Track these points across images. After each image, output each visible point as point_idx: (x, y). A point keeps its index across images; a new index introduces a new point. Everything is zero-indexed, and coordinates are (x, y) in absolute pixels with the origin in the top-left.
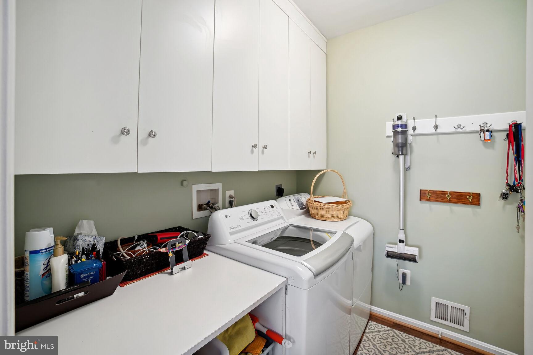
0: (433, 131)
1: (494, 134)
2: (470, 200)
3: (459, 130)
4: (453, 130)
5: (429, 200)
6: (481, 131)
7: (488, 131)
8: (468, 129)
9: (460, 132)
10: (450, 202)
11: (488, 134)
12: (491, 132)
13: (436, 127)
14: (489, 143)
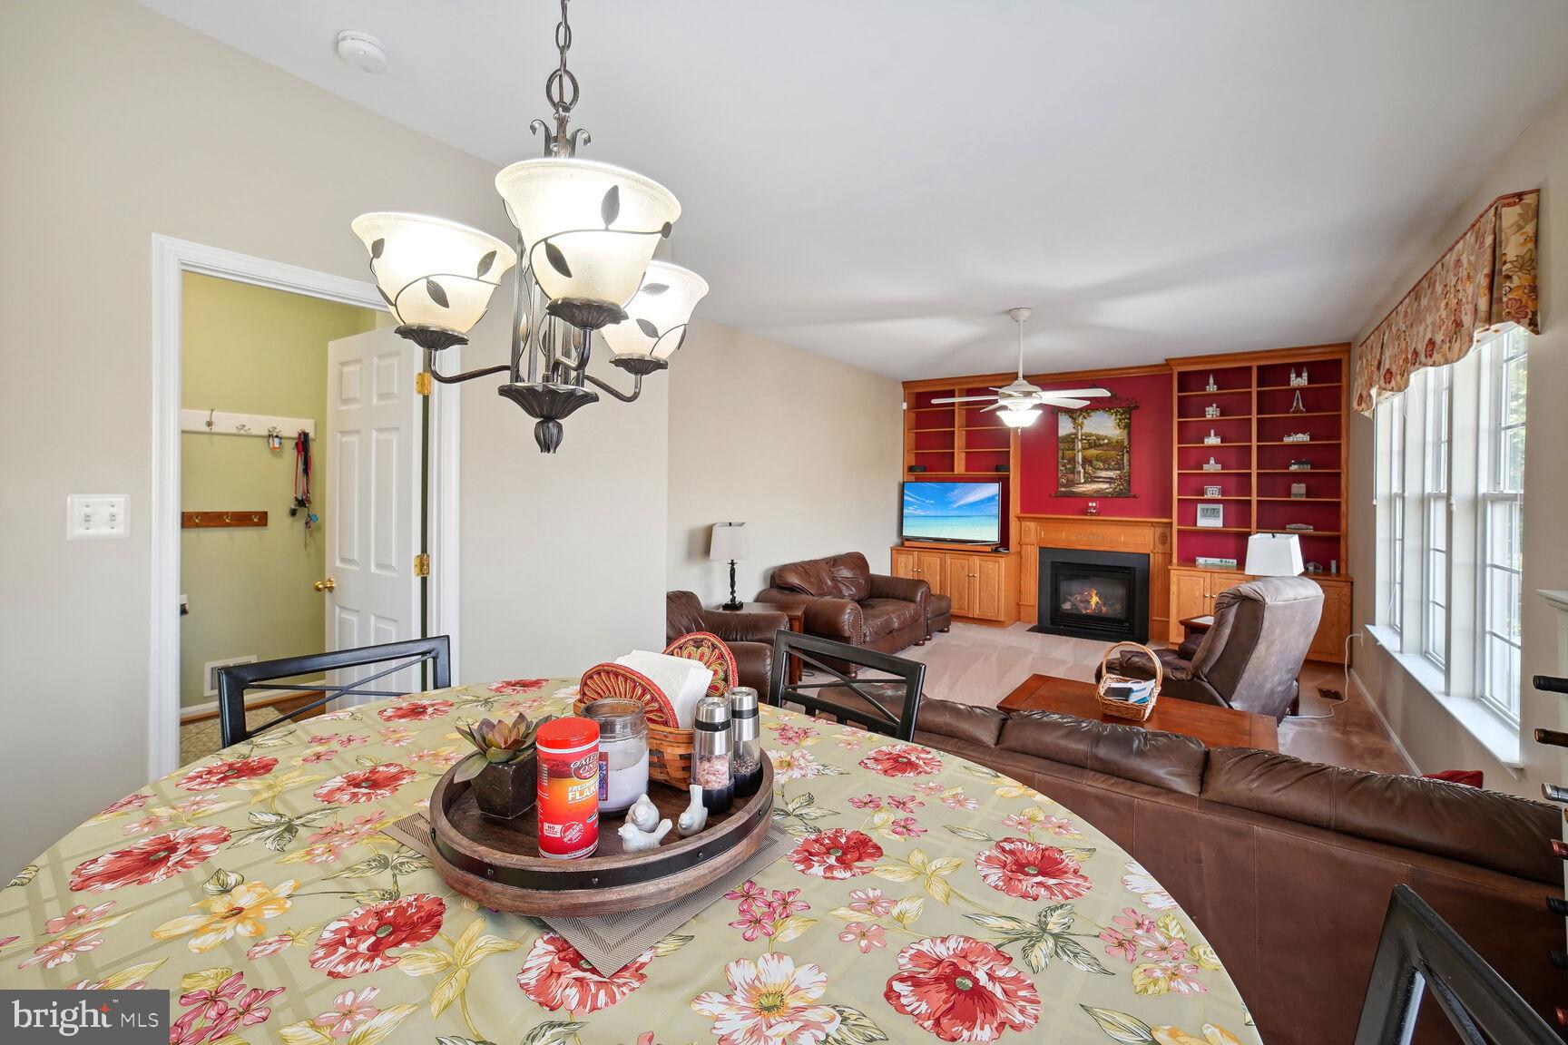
0: (207, 429)
1: (282, 441)
2: (255, 520)
3: (242, 432)
4: (234, 431)
5: (197, 526)
6: (270, 436)
7: (277, 436)
8: (254, 432)
9: (242, 434)
10: (228, 525)
11: (277, 440)
12: (281, 438)
13: (209, 424)
14: (276, 452)
